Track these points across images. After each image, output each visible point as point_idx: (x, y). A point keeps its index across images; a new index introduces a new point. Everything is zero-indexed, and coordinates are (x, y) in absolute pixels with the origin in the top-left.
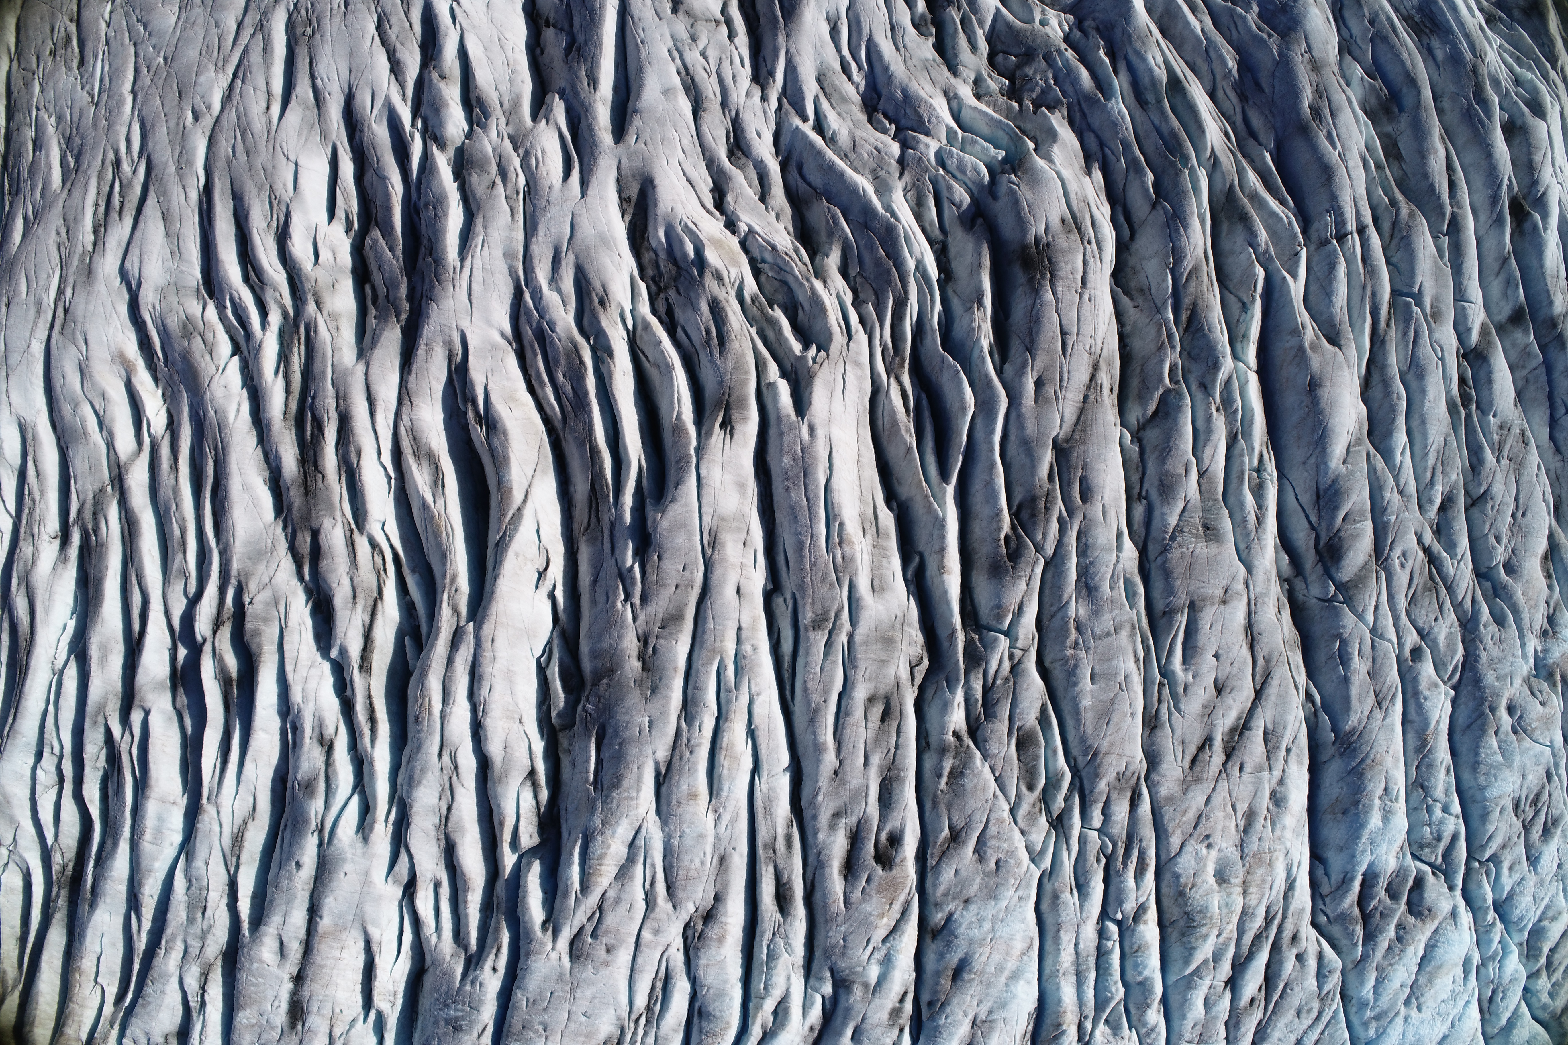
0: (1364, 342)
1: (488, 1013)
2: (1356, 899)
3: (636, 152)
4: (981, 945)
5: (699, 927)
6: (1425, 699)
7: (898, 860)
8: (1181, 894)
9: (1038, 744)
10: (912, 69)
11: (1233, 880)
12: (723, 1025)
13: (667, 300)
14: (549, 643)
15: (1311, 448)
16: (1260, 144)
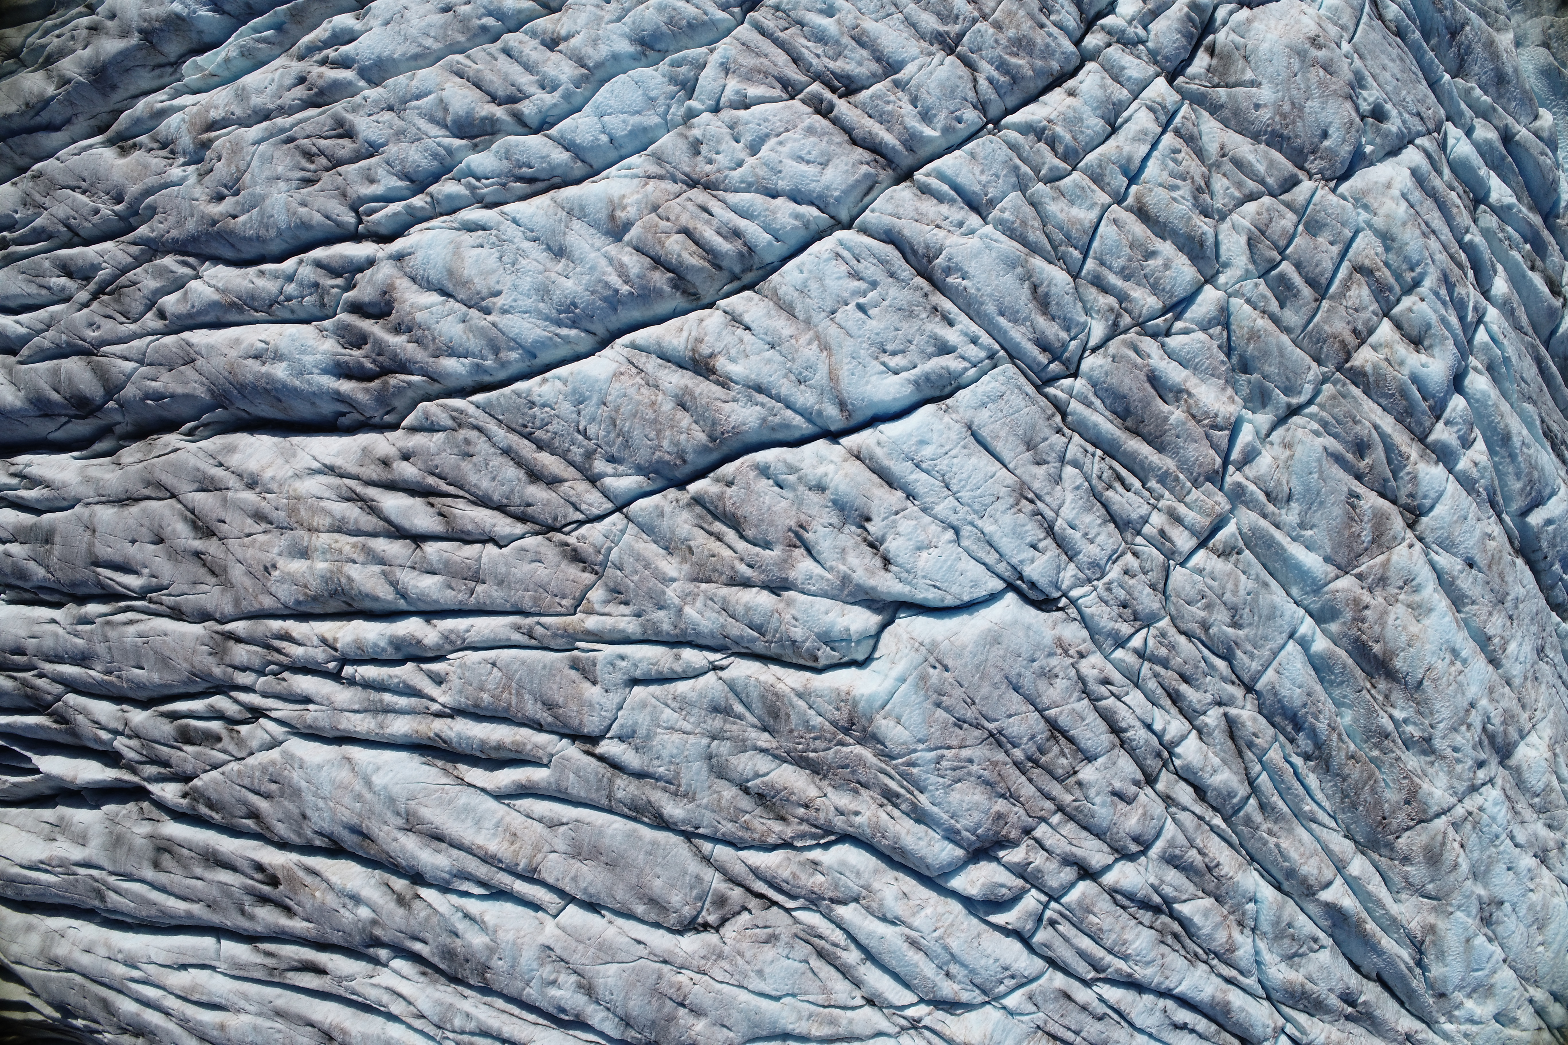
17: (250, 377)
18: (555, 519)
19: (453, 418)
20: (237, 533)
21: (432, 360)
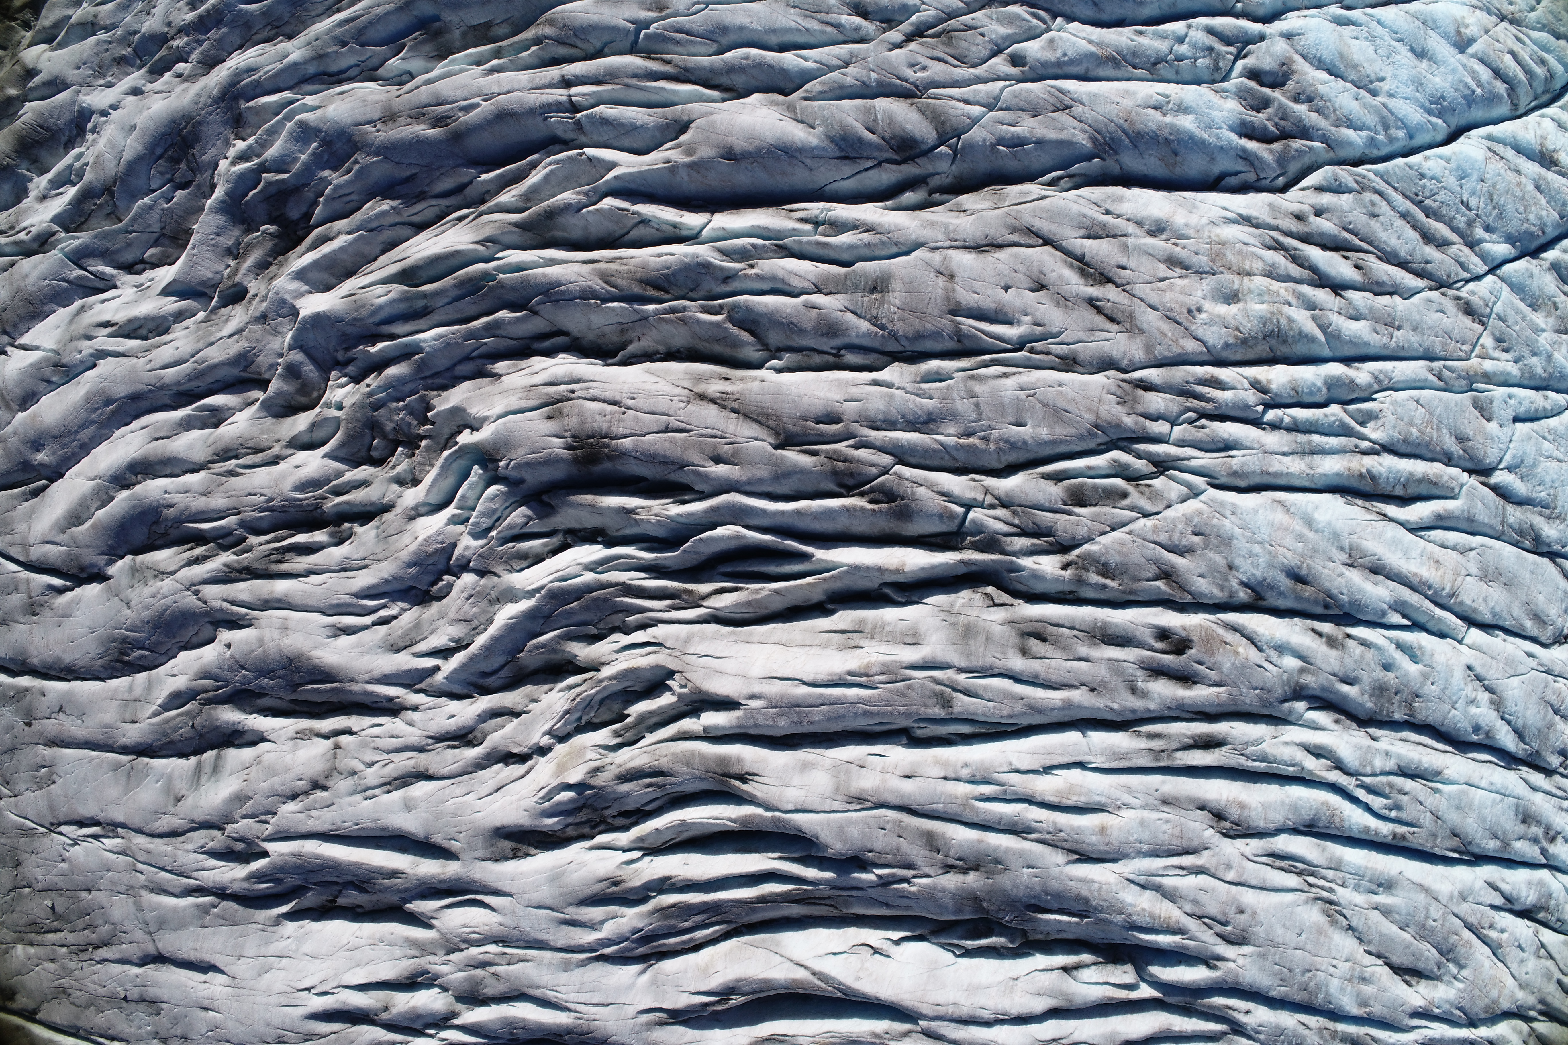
0: (686, 91)
1: (1287, 1020)
2: (1264, 146)
3: (468, 843)
4: (1275, 556)
5: (1227, 825)
6: (1065, 55)
7: (1183, 634)
8: (1244, 342)
9: (1082, 485)
10: (386, 554)
11: (1236, 287)
12: (1325, 808)
13: (614, 817)
14: (942, 946)
15: (795, 162)
16: (471, 182)
17: (1152, 126)
18: (1449, 276)
19: (1356, 182)
20: (1147, 278)
21: (1333, 129)
